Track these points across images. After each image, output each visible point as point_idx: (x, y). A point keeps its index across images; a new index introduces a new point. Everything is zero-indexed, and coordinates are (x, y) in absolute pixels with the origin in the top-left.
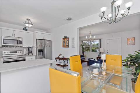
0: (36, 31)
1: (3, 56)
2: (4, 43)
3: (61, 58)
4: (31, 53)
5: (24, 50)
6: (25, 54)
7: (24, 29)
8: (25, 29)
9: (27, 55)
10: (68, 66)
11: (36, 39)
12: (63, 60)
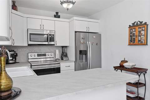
0: (75, 18)
1: (30, 60)
2: (30, 41)
3: (130, 67)
4: (66, 56)
5: (55, 51)
6: (57, 58)
7: (55, 16)
8: (57, 16)
9: (60, 59)
10: (145, 85)
11: (76, 32)
12: (137, 73)
